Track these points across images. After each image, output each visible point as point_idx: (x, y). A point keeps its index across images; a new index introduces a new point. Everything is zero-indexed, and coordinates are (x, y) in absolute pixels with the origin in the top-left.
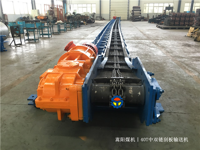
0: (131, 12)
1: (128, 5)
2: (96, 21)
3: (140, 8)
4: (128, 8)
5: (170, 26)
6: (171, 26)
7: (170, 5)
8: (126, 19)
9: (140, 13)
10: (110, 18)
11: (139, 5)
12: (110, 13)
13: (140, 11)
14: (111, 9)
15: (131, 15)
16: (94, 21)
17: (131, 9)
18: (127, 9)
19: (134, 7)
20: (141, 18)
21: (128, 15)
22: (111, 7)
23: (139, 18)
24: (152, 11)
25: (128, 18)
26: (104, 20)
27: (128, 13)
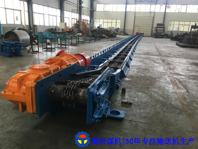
0: (155, 29)
1: (153, 22)
2: (118, 36)
3: (164, 25)
4: (153, 25)
5: (189, 44)
6: (191, 44)
7: (196, 24)
8: (150, 35)
9: (164, 31)
10: (133, 33)
11: (164, 22)
12: (134, 29)
13: (164, 28)
14: (135, 25)
15: (154, 32)
16: (116, 36)
17: (155, 26)
18: (151, 26)
19: (158, 25)
20: (164, 35)
21: (152, 32)
22: (135, 23)
23: (162, 35)
24: (177, 29)
25: (151, 34)
26: (127, 35)
27: (152, 29)
